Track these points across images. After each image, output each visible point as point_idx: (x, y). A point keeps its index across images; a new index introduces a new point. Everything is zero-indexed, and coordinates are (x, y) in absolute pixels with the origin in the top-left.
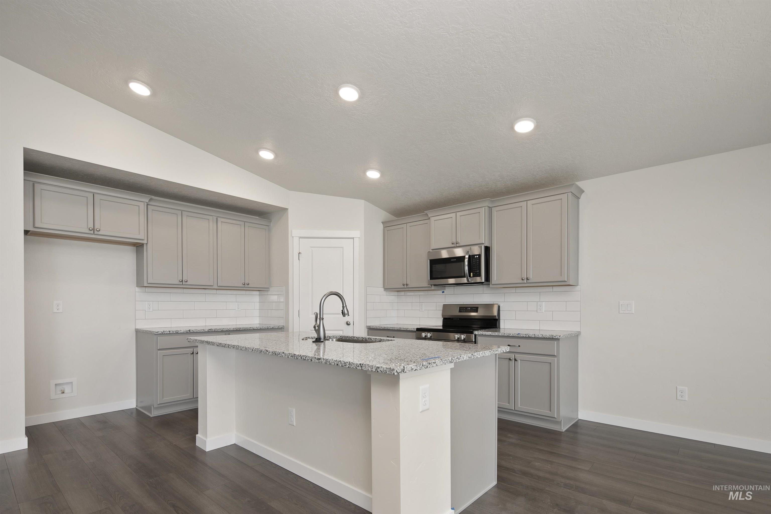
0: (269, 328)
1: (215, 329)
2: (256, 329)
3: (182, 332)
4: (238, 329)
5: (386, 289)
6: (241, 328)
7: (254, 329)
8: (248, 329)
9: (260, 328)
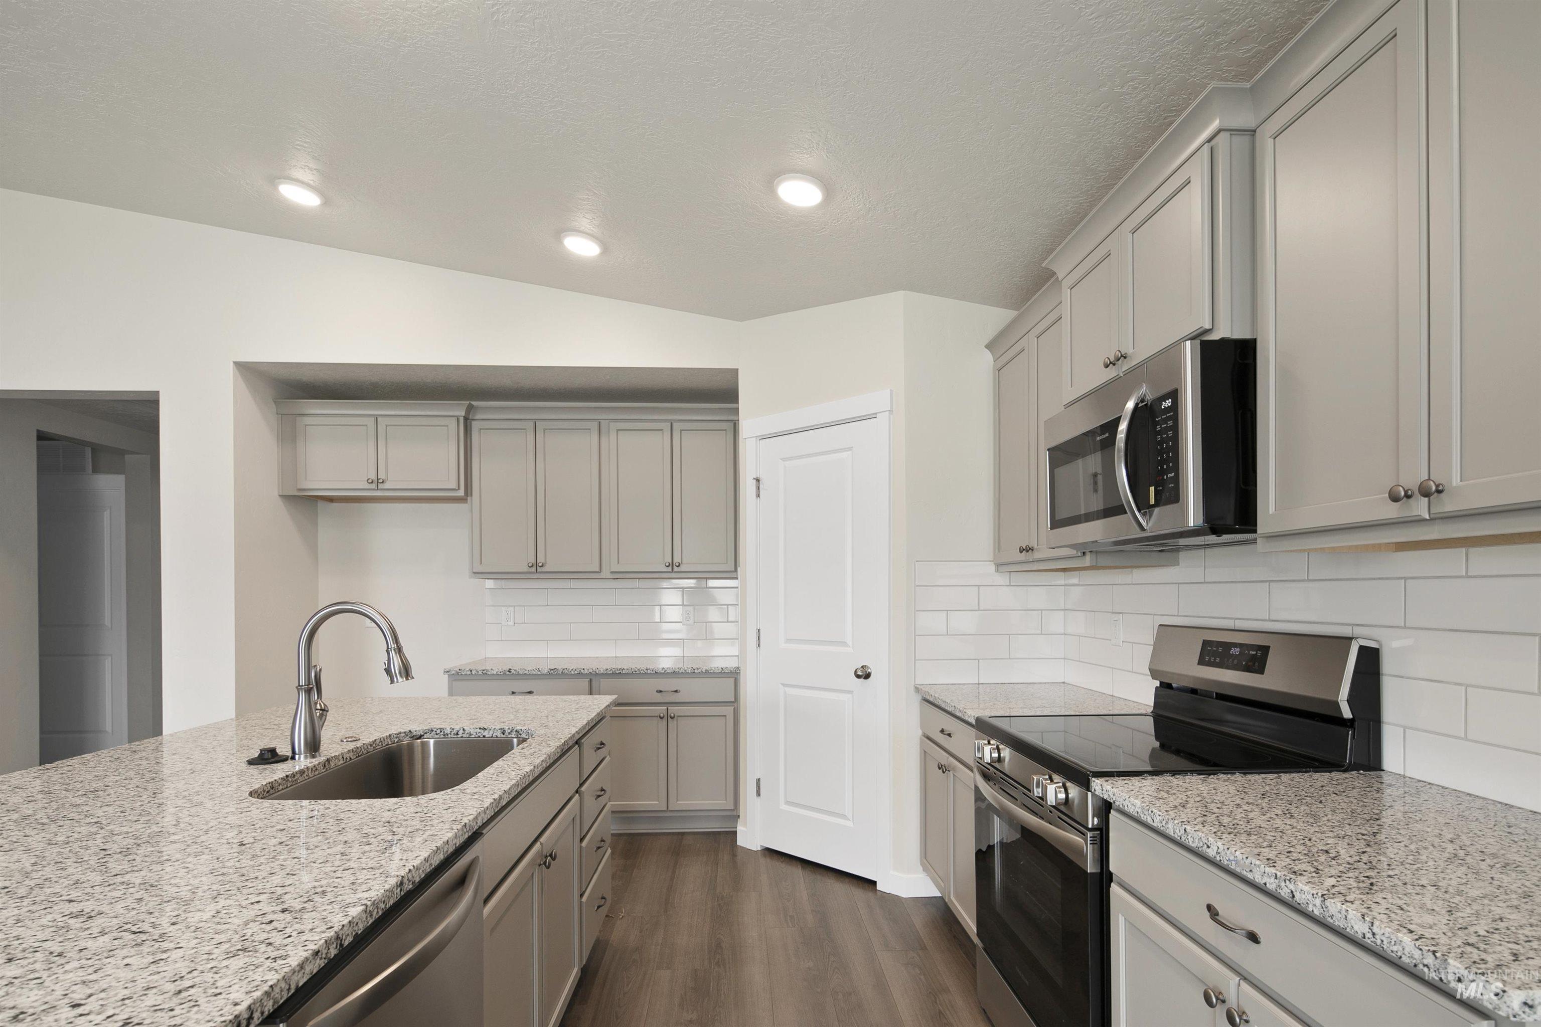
0: (696, 671)
1: (564, 669)
2: (663, 671)
3: (495, 673)
4: (617, 672)
5: (1000, 566)
6: (624, 669)
7: (656, 672)
8: (642, 672)
9: (672, 671)
